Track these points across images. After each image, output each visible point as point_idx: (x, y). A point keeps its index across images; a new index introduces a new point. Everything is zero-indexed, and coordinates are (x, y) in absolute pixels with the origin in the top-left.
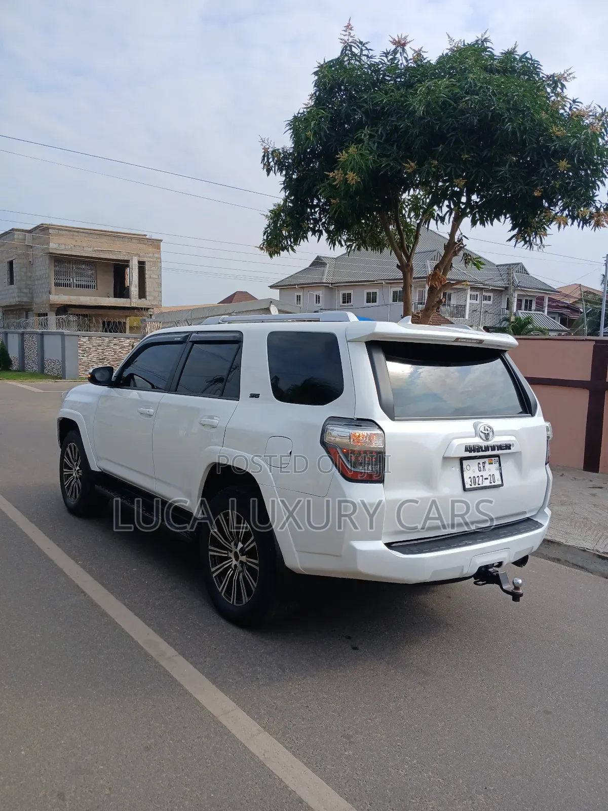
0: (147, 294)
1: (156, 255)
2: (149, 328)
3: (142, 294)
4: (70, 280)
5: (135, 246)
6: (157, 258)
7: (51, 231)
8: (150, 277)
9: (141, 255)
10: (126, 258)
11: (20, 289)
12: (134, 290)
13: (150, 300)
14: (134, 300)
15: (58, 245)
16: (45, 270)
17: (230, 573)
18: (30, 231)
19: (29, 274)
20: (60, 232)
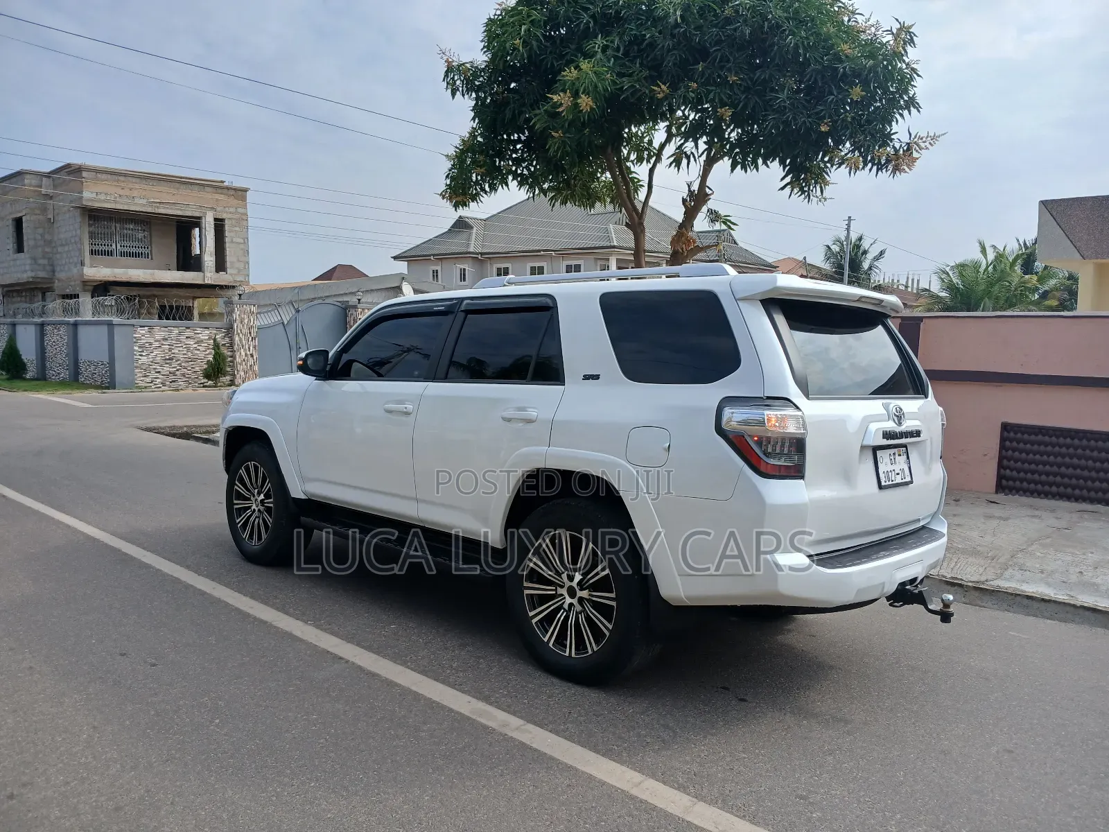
0: (228, 265)
1: (240, 210)
2: (238, 313)
3: (220, 266)
4: (111, 245)
5: (209, 196)
6: (242, 214)
7: (84, 174)
8: (232, 242)
9: (218, 209)
10: (197, 214)
11: (34, 259)
12: (209, 260)
13: (231, 275)
14: (209, 275)
15: (96, 195)
16: (73, 229)
17: (561, 615)
18: (48, 175)
19: (47, 237)
20: (99, 175)
